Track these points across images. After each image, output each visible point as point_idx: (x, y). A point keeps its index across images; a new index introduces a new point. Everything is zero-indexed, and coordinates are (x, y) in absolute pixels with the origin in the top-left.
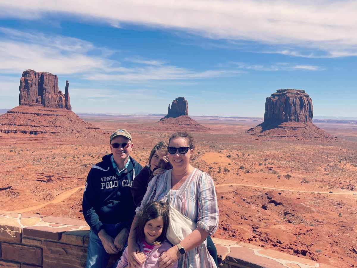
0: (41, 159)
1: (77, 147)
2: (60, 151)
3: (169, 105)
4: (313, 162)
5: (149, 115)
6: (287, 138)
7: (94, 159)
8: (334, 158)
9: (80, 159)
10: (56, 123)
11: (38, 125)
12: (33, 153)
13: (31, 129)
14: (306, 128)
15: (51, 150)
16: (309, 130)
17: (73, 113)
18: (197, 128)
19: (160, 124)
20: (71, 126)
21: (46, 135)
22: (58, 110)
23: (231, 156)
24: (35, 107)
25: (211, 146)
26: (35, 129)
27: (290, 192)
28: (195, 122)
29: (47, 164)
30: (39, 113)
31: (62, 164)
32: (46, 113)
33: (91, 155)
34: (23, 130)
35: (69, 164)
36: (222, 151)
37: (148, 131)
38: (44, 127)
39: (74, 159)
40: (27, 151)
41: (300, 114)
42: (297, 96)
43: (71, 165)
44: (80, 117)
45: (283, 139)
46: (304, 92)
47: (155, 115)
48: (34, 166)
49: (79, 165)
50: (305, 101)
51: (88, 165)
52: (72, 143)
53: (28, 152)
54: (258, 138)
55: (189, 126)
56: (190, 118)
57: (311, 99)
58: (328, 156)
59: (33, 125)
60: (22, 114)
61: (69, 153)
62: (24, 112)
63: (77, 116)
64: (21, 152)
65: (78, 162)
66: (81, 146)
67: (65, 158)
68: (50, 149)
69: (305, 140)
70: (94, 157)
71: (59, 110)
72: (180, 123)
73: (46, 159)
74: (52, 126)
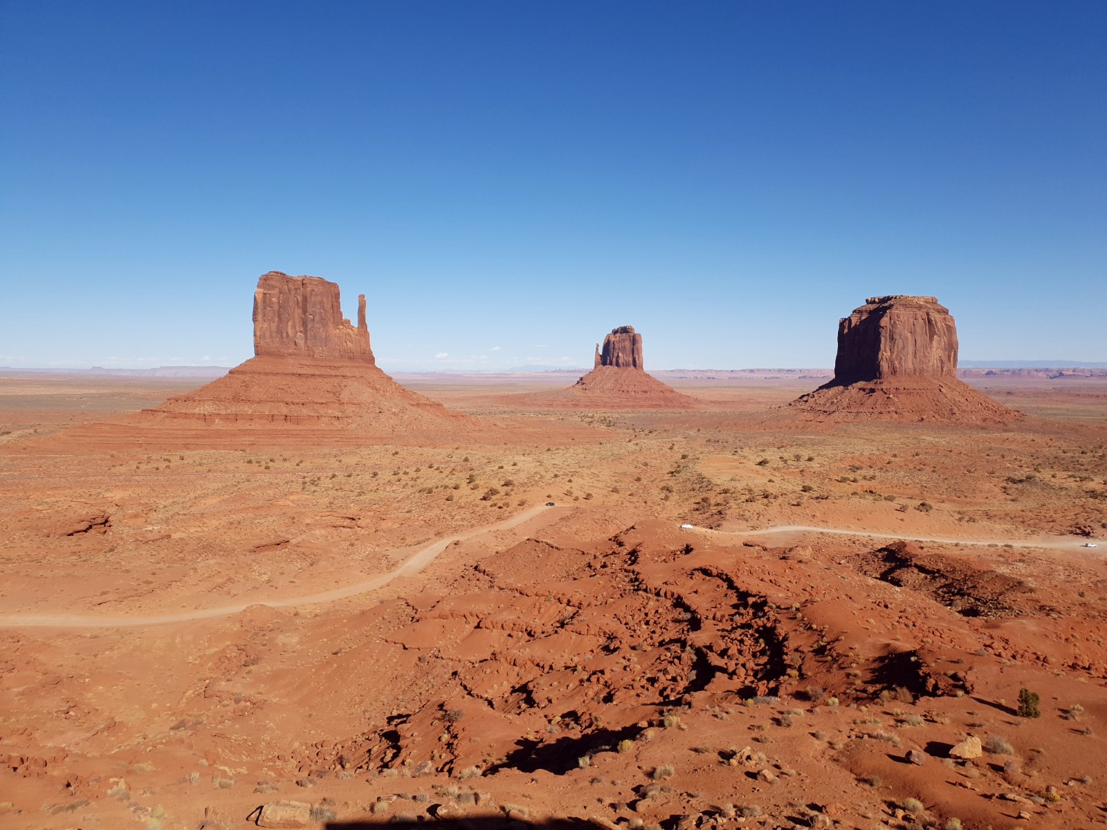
0: (319, 479)
1: (398, 450)
2: (360, 459)
3: (598, 345)
4: (969, 471)
5: (546, 371)
6: (896, 416)
7: (443, 475)
8: (1021, 461)
9: (410, 476)
10: (341, 396)
11: (303, 401)
12: (298, 465)
13: (285, 410)
14: (942, 390)
15: (337, 458)
16: (949, 396)
17: (380, 370)
18: (665, 399)
19: (578, 392)
20: (377, 402)
21: (323, 425)
22: (345, 364)
23: (768, 462)
24: (291, 360)
25: (709, 441)
26: (294, 411)
27: (935, 545)
28: (660, 384)
29: (337, 490)
30: (300, 371)
31: (370, 488)
32: (317, 373)
33: (435, 466)
34: (267, 413)
35: (388, 489)
36: (739, 450)
37: (551, 409)
38: (316, 406)
39: (396, 477)
40: (285, 460)
41: (925, 356)
42: (918, 312)
43: (393, 491)
44: (395, 378)
45: (886, 418)
46: (934, 302)
47: (560, 371)
48: (308, 495)
49: (412, 490)
50: (939, 324)
51: (434, 490)
52: (382, 440)
53: (287, 464)
54: (822, 417)
55: (648, 395)
56: (647, 376)
57: (952, 320)
58: (1003, 457)
59: (289, 400)
60: (262, 376)
61: (379, 463)
62: (268, 371)
63: (390, 379)
64: (271, 464)
65: (407, 484)
66: (406, 448)
67: (375, 474)
68: (336, 456)
69: (940, 419)
70: (441, 472)
71: (348, 365)
72: (625, 388)
73: (331, 479)
74: (332, 402)
